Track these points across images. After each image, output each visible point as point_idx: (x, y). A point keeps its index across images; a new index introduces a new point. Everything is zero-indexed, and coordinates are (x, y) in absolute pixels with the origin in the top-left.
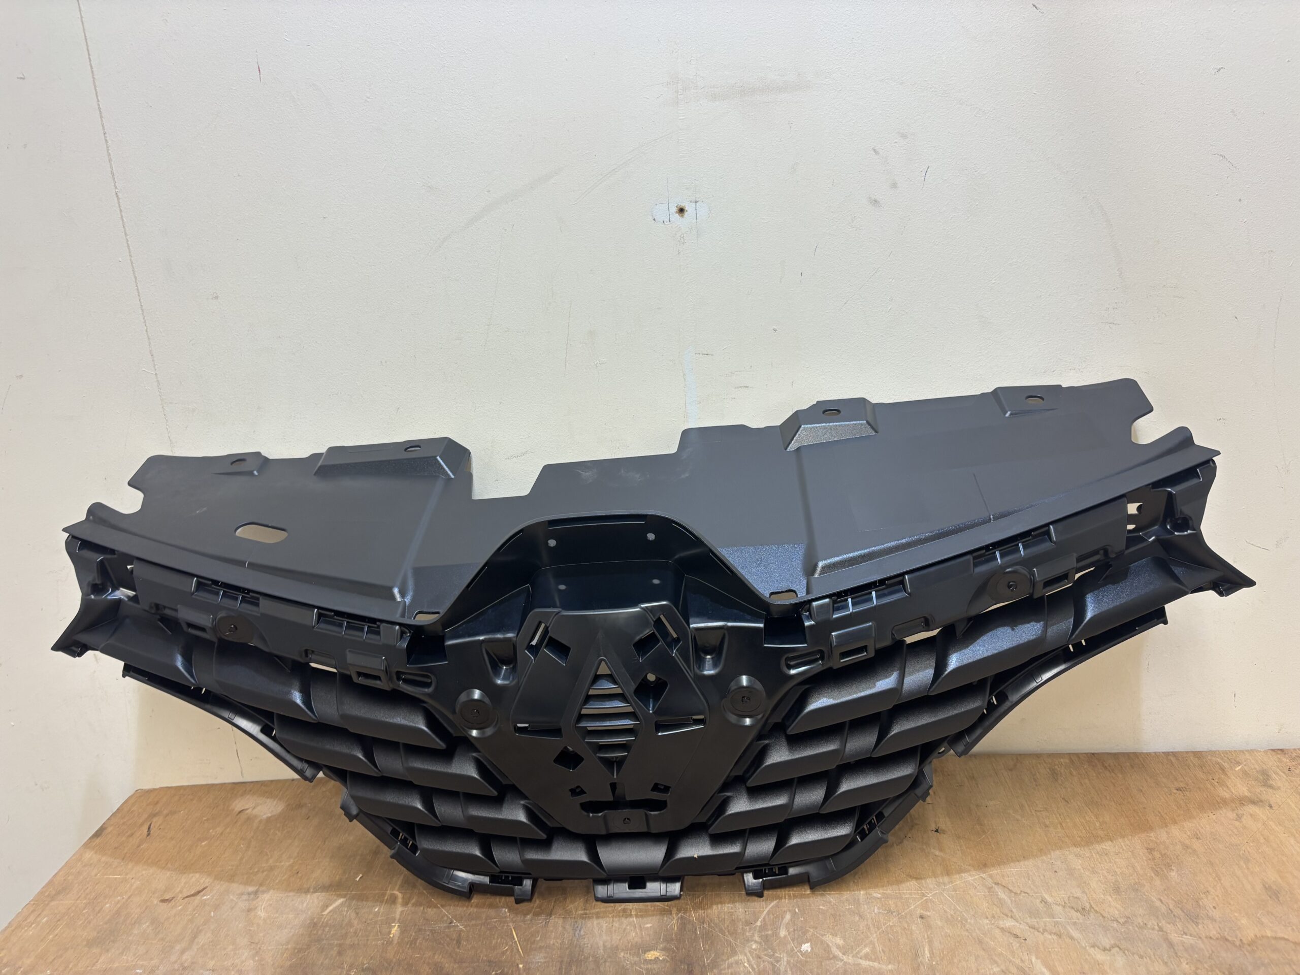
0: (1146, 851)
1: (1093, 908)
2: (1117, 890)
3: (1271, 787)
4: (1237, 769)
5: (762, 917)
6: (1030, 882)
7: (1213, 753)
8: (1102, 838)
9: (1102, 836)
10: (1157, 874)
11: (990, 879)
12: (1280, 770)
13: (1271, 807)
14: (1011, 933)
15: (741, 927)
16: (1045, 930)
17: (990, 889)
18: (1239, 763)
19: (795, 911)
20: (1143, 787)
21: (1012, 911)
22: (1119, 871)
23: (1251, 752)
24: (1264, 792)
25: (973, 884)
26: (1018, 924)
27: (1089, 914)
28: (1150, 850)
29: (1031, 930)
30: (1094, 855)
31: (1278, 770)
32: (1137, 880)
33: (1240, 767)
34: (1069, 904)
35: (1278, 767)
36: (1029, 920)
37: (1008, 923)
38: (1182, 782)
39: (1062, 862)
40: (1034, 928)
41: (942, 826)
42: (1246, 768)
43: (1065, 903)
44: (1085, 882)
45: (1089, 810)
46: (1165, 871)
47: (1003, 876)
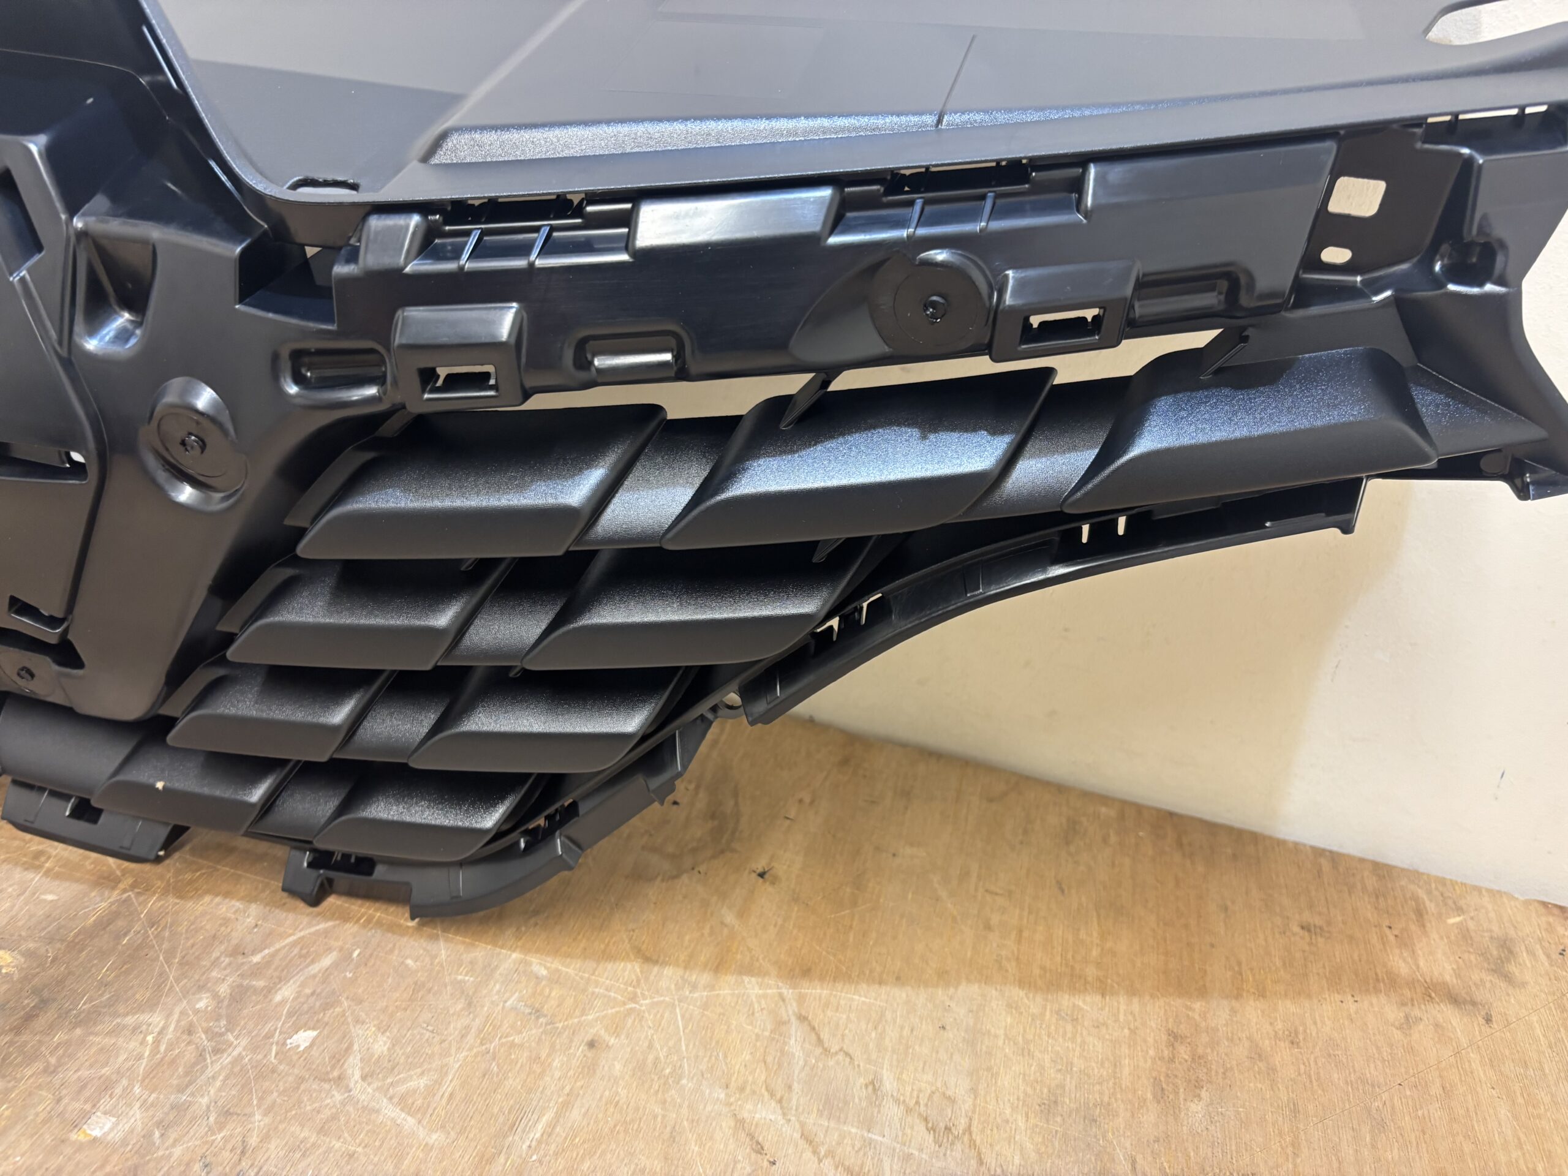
0: (1164, 1037)
1: (970, 1134)
2: (1049, 1107)
3: (1508, 978)
4: (1451, 921)
5: (277, 946)
6: (873, 1035)
7: (1415, 875)
8: (1086, 982)
9: (1090, 979)
10: (1160, 1095)
11: (794, 1004)
12: (1542, 947)
13: (1488, 1020)
14: (752, 1138)
15: (215, 954)
16: (830, 1153)
17: (780, 1024)
18: (1460, 910)
19: (351, 954)
20: (1233, 902)
21: (790, 1087)
22: (1079, 1064)
23: (1495, 894)
24: (1488, 985)
25: (752, 1004)
26: (782, 1122)
27: (952, 1144)
28: (1174, 1038)
29: (802, 1144)
30: (1048, 1013)
31: (1538, 946)
32: (1106, 1099)
33: (1458, 919)
34: (922, 1108)
35: (1540, 940)
36: (811, 1120)
37: (764, 1113)
38: (1320, 914)
39: (971, 1011)
40: (810, 1142)
41: (780, 869)
42: (1471, 925)
43: (917, 1103)
44: (989, 1069)
45: (1095, 919)
46: (1182, 1096)
47: (827, 1005)
